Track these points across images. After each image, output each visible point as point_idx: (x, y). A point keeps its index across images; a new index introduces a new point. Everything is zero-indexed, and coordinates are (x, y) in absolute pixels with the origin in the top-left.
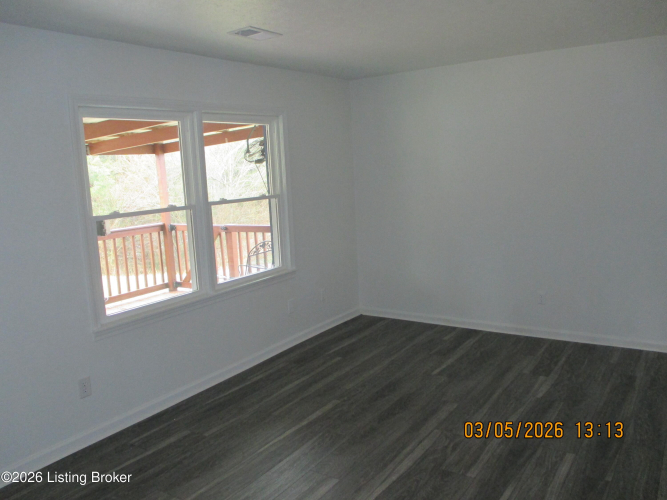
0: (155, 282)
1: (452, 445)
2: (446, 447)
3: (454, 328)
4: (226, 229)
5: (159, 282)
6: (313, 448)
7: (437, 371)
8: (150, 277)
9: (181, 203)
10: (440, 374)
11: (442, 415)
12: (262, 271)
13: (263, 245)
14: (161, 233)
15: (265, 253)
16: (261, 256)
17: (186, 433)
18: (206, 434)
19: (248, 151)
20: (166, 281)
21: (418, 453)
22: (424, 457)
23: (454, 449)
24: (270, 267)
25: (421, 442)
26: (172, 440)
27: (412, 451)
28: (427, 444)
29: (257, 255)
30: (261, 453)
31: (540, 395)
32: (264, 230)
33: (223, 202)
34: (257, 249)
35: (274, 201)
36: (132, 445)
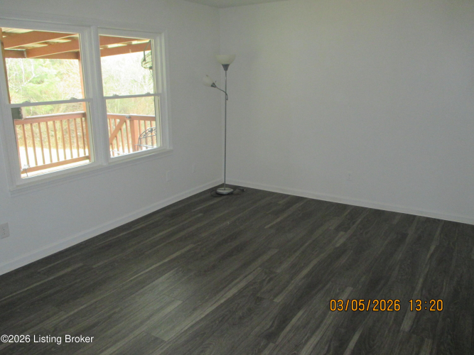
0: (79, 155)
1: (267, 279)
2: (264, 280)
3: (288, 196)
4: (130, 118)
5: (82, 155)
6: (168, 279)
7: (269, 226)
8: (75, 151)
9: (80, 96)
10: (271, 228)
11: (265, 257)
12: (149, 149)
13: (151, 131)
14: (83, 119)
15: (152, 136)
16: (149, 139)
17: (81, 264)
18: (94, 266)
19: (145, 60)
20: (87, 154)
21: (242, 284)
22: (247, 286)
23: (269, 282)
24: (155, 146)
25: (246, 276)
26: (69, 269)
27: (238, 282)
28: (250, 277)
29: (146, 138)
30: (131, 281)
31: (338, 245)
32: (151, 119)
33: (116, 97)
34: (146, 134)
35: (157, 97)
36: (39, 273)
